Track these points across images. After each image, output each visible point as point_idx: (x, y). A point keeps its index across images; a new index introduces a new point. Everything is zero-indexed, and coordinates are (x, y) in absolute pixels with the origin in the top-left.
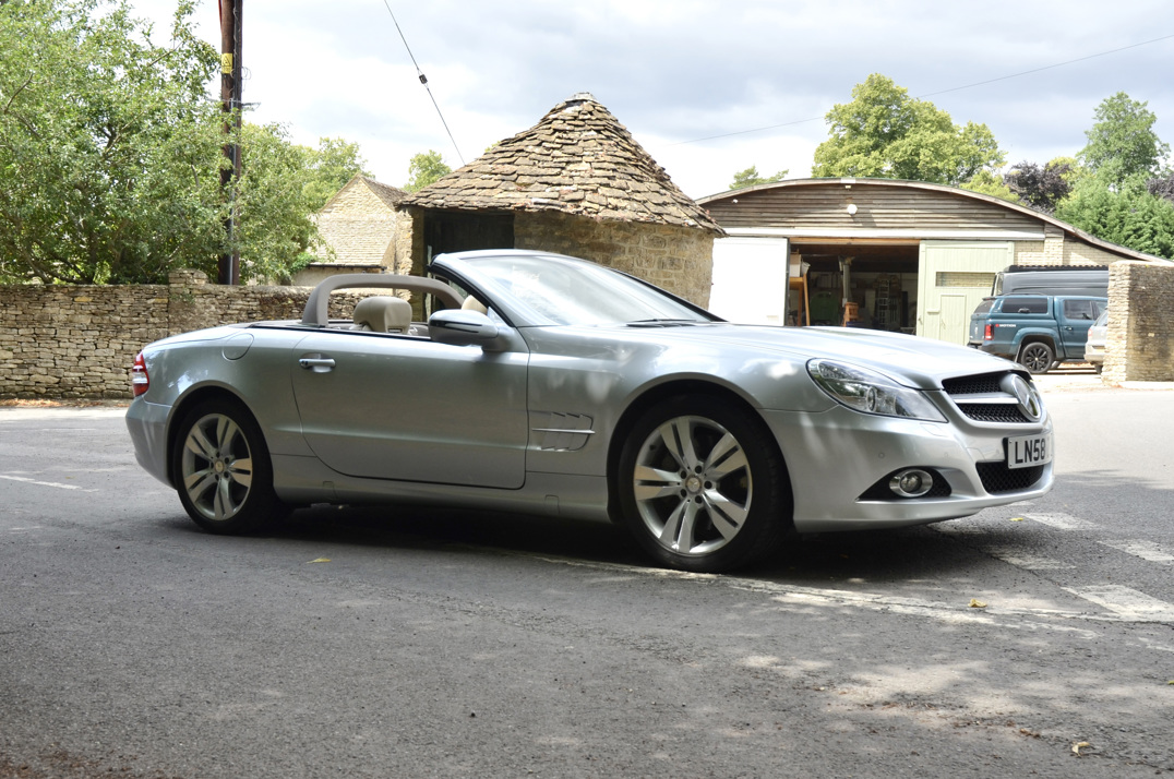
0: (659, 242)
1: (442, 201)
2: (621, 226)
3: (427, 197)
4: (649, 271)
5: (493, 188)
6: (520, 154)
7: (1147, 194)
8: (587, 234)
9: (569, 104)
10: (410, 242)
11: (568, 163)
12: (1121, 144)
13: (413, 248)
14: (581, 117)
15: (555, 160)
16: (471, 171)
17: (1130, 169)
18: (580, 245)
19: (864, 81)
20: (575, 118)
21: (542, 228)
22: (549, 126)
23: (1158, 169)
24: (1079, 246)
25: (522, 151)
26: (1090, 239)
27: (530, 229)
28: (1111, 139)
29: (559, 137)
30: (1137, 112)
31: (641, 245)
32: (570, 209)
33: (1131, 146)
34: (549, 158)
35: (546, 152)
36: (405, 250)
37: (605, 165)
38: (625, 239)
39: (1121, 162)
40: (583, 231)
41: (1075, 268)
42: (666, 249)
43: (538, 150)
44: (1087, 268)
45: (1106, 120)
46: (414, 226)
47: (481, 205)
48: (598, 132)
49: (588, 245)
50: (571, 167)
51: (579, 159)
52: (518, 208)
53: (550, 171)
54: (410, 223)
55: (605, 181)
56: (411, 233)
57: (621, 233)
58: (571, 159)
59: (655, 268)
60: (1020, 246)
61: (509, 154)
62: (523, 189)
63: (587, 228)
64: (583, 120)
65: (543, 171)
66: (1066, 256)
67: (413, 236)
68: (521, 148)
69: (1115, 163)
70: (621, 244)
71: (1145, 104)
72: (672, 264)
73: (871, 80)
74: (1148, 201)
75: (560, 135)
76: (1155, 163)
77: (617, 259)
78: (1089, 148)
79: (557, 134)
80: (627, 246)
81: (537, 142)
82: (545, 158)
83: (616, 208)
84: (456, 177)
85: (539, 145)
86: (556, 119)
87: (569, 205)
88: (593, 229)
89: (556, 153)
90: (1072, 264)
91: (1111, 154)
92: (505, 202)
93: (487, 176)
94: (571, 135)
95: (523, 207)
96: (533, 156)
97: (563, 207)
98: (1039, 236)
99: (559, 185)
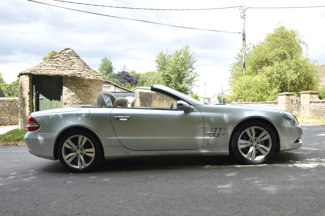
0: (97, 85)
1: (40, 73)
2: (90, 80)
3: (35, 72)
4: (95, 92)
5: (55, 70)
6: (58, 61)
7: (112, 78)
8: (82, 82)
9: (66, 49)
10: (28, 84)
11: (72, 64)
12: (106, 68)
13: (29, 86)
14: (71, 53)
15: (68, 63)
16: (45, 65)
17: (108, 73)
18: (81, 85)
19: (51, 52)
20: (69, 53)
21: (71, 80)
22: (63, 55)
23: (113, 73)
24: (117, 88)
25: (58, 60)
26: (119, 86)
27: (68, 81)
28: (104, 67)
29: (67, 58)
30: (109, 61)
31: (94, 85)
32: (79, 76)
33: (108, 68)
34: (66, 63)
35: (65, 61)
36: (26, 86)
37: (81, 65)
38: (91, 84)
39: (106, 71)
40: (81, 82)
41: (117, 92)
42: (98, 86)
43: (63, 60)
44: (119, 92)
45: (103, 63)
46: (30, 80)
47: (54, 74)
48: (76, 57)
49: (82, 85)
50: (73, 65)
51: (74, 63)
52: (65, 75)
53: (69, 66)
54: (29, 79)
55: (84, 69)
56: (29, 81)
57: (90, 82)
58: (72, 63)
59: (96, 91)
60: (106, 88)
61: (55, 61)
62: (64, 70)
63: (82, 81)
64: (71, 54)
65: (67, 66)
66: (115, 90)
67: (29, 82)
68: (57, 60)
69: (105, 72)
70: (90, 85)
71: (110, 60)
72: (99, 90)
73: (53, 52)
74: (113, 79)
75: (67, 57)
76: (113, 72)
77: (89, 89)
78: (100, 68)
79: (66, 57)
80: (91, 85)
81: (62, 59)
82: (65, 63)
83: (89, 76)
84: (41, 67)
85: (63, 59)
86: (65, 53)
87: (78, 75)
88: (84, 81)
89: (67, 61)
90: (116, 91)
91: (104, 70)
92: (61, 74)
93: (51, 67)
94: (69, 57)
95: (67, 75)
96: (62, 62)
97: (77, 75)
98: (110, 86)
99: (73, 70)
